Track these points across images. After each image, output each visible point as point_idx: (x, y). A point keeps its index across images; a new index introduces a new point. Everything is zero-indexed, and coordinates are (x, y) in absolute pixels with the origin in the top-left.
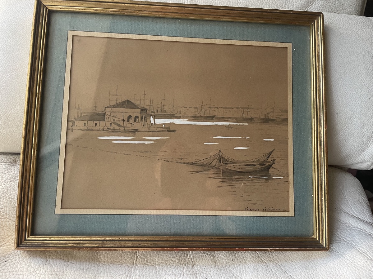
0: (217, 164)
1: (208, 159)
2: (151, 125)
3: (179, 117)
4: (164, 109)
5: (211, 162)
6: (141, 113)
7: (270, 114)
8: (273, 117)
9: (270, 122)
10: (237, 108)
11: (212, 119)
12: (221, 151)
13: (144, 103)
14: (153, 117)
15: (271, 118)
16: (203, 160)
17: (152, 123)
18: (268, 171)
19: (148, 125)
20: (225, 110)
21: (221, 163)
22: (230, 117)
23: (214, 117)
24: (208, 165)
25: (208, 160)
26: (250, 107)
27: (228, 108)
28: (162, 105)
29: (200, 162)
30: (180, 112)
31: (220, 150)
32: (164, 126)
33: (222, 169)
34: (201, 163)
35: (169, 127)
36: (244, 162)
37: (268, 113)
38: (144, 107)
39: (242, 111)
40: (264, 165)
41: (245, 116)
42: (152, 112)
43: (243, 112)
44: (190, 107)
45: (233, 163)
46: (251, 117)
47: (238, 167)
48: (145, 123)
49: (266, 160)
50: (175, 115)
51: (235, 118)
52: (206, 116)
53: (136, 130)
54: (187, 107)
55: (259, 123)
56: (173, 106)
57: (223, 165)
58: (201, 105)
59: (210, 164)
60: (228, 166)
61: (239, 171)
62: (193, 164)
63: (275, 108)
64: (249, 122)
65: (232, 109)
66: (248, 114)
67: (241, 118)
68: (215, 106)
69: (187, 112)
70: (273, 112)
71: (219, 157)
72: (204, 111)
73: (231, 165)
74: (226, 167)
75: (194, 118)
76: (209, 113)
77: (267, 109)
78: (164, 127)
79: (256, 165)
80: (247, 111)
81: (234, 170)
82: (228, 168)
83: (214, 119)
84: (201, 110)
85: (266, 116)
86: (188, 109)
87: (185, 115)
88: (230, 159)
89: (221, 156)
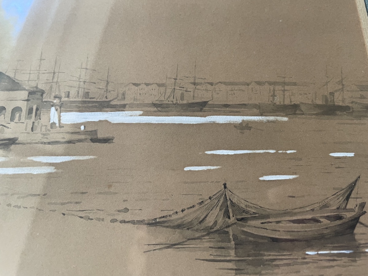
0: (220, 221)
1: (197, 207)
2: (52, 128)
3: (122, 108)
4: (86, 91)
5: (202, 217)
6: (28, 100)
7: (336, 94)
8: (343, 101)
9: (338, 113)
10: (259, 83)
11: (201, 110)
12: (227, 185)
13: (38, 78)
14: (57, 107)
15: (341, 104)
16: (183, 211)
17: (54, 123)
18: (352, 234)
19: (44, 129)
20: (229, 88)
21: (229, 218)
22: (245, 105)
23: (204, 104)
24: (195, 224)
25: (195, 212)
26: (287, 80)
27: (237, 84)
28: (81, 80)
29: (174, 217)
30: (123, 94)
31: (225, 185)
33: (233, 235)
34: (178, 219)
35: (95, 132)
36: (290, 212)
37: (332, 94)
38: (37, 87)
39: (270, 90)
40: (340, 218)
41: (278, 100)
42: (55, 97)
43: (274, 93)
44: (147, 85)
45: (262, 217)
46: (293, 103)
47: (275, 226)
48: (36, 124)
49: (344, 206)
50: (113, 103)
51: (256, 105)
52: (185, 102)
53: (12, 141)
54: (140, 84)
55: (314, 116)
56: (107, 84)
57: (235, 223)
58: (174, 79)
59: (201, 222)
60: (249, 226)
61: (278, 237)
62: (158, 224)
63: (344, 83)
64: (291, 114)
65: (247, 86)
66: (285, 97)
67: (270, 104)
68: (206, 81)
69: (140, 94)
70: (343, 91)
71: (223, 202)
72: (181, 92)
73: (257, 223)
74: (245, 229)
75: (157, 108)
76: (194, 96)
77: (327, 83)
78: (83, 131)
79: (320, 219)
80: (283, 89)
81: (264, 236)
82: (249, 231)
83: (205, 109)
84: (173, 89)
85: (327, 101)
86: (142, 89)
87: (135, 102)
88: (253, 205)
89: (228, 198)
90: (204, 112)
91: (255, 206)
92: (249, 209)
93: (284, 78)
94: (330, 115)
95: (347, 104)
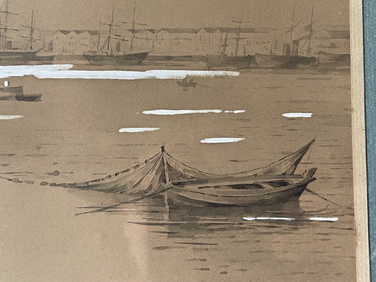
0: (156, 185)
1: (132, 171)
3: (49, 60)
4: (8, 40)
5: (137, 181)
7: (301, 43)
8: (309, 51)
9: (300, 66)
10: (209, 30)
11: (140, 63)
12: (165, 149)
15: (305, 55)
16: (116, 175)
18: (297, 201)
20: (174, 35)
21: (165, 182)
22: (190, 57)
23: (144, 56)
24: (129, 188)
25: (129, 175)
26: (243, 26)
27: (183, 31)
29: (107, 181)
30: (51, 44)
31: (163, 148)
32: (6, 84)
33: (168, 199)
34: (112, 183)
35: (20, 89)
36: (230, 177)
37: (296, 42)
39: (221, 39)
40: (285, 184)
41: (230, 51)
43: (226, 42)
44: (78, 32)
45: (200, 181)
46: (247, 55)
47: (213, 191)
49: (291, 171)
50: (38, 55)
51: (203, 57)
52: (121, 53)
54: (69, 32)
55: (270, 70)
56: (32, 31)
57: (171, 188)
58: (109, 25)
59: (134, 186)
60: (185, 191)
61: (215, 202)
62: (90, 188)
63: (313, 28)
64: (243, 68)
65: (195, 34)
66: (239, 47)
67: (220, 56)
68: (147, 28)
69: (70, 44)
70: (310, 38)
71: (160, 166)
72: (116, 41)
73: (195, 187)
74: (181, 194)
75: (89, 61)
76: (131, 46)
77: (291, 29)
78: (7, 88)
79: (263, 185)
80: (237, 37)
81: (201, 201)
82: (184, 195)
83: (144, 61)
84: (108, 38)
85: (288, 51)
86: (71, 38)
87: (64, 54)
88: (192, 169)
89: (165, 162)
90: (143, 65)
91: (193, 170)
92: (187, 174)
93: (240, 22)
94: (290, 68)
95: (313, 54)
